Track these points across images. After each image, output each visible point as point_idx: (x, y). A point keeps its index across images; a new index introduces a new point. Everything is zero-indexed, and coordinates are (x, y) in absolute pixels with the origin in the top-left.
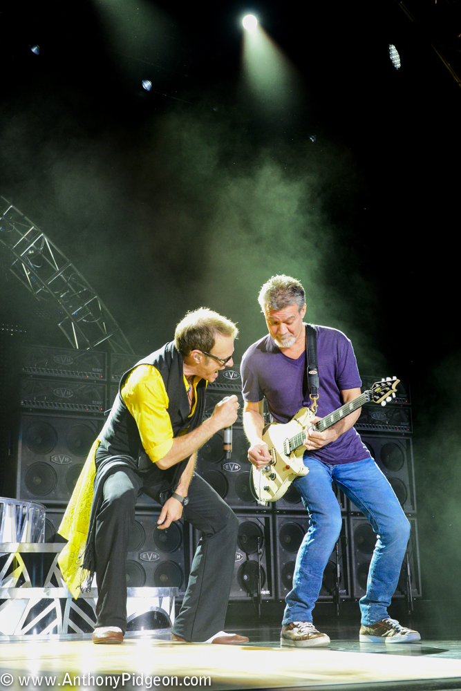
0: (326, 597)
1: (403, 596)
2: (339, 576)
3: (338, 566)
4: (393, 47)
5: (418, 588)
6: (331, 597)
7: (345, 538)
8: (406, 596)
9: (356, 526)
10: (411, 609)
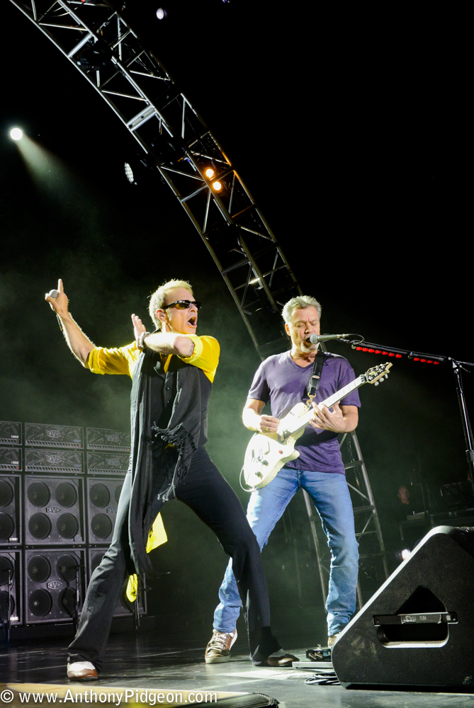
0: (67, 619)
1: (132, 614)
2: (78, 600)
3: (78, 591)
4: (127, 166)
5: (144, 607)
6: (71, 619)
7: (84, 567)
8: (134, 614)
9: (94, 556)
10: (137, 625)
